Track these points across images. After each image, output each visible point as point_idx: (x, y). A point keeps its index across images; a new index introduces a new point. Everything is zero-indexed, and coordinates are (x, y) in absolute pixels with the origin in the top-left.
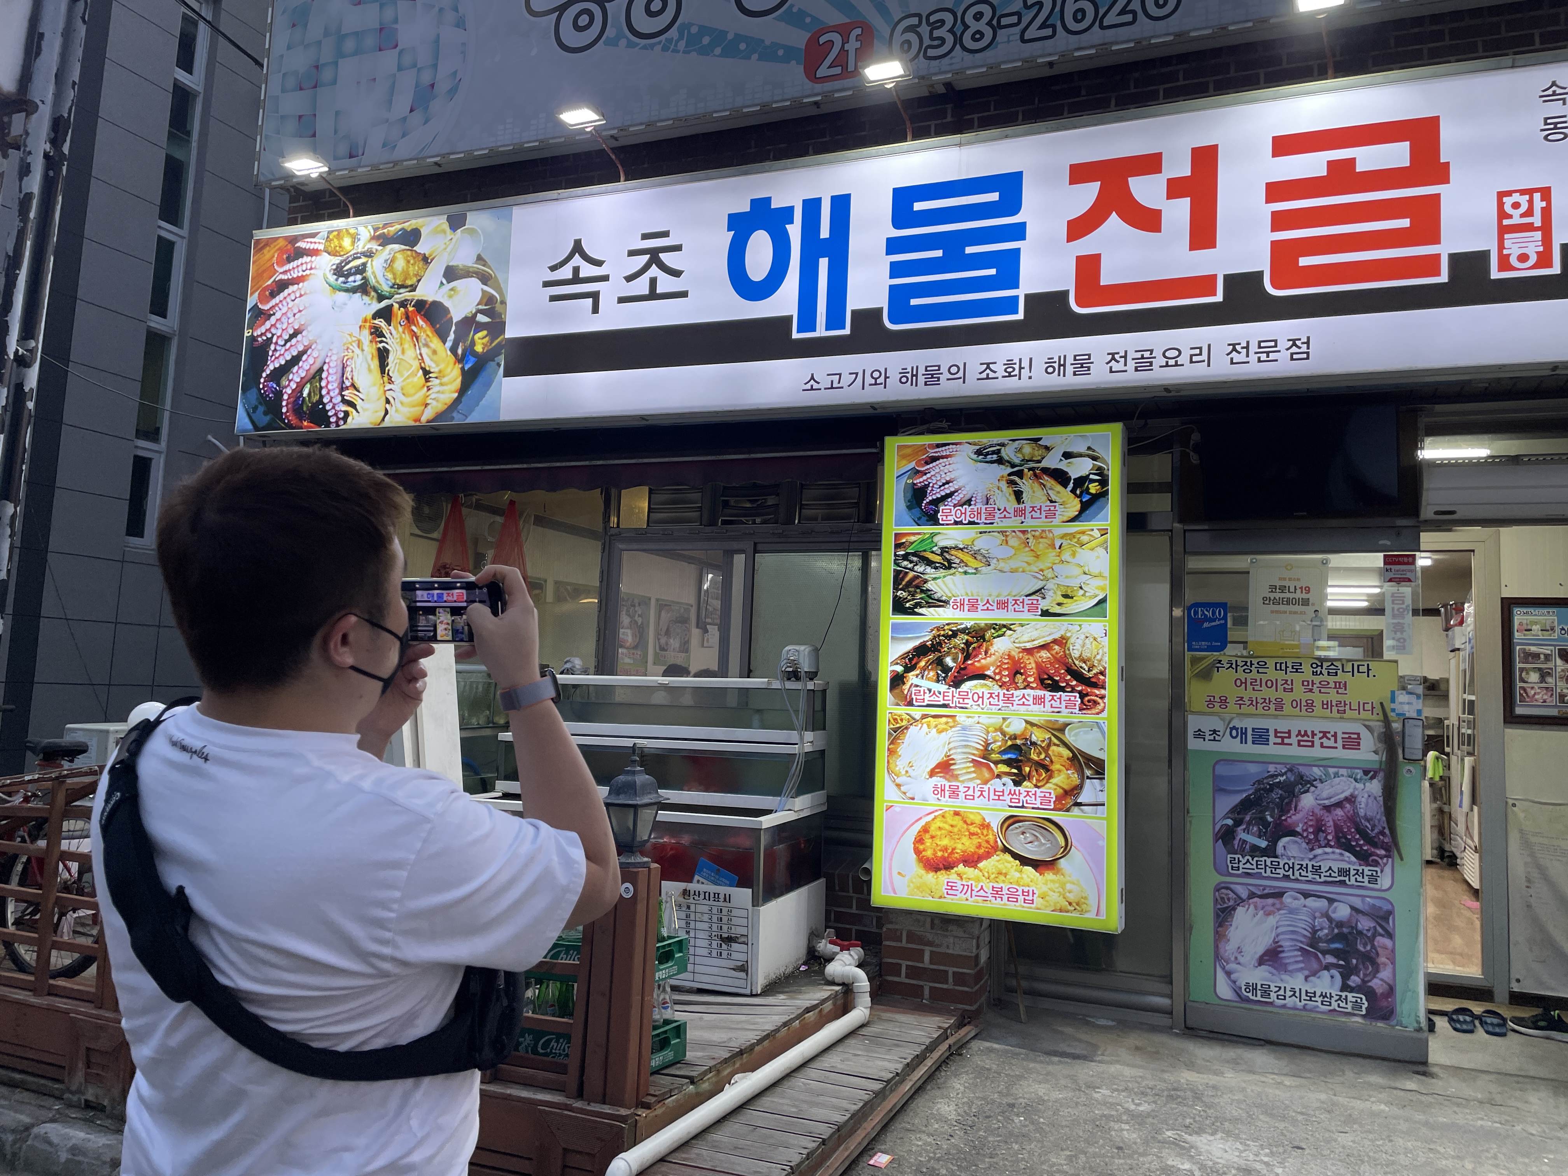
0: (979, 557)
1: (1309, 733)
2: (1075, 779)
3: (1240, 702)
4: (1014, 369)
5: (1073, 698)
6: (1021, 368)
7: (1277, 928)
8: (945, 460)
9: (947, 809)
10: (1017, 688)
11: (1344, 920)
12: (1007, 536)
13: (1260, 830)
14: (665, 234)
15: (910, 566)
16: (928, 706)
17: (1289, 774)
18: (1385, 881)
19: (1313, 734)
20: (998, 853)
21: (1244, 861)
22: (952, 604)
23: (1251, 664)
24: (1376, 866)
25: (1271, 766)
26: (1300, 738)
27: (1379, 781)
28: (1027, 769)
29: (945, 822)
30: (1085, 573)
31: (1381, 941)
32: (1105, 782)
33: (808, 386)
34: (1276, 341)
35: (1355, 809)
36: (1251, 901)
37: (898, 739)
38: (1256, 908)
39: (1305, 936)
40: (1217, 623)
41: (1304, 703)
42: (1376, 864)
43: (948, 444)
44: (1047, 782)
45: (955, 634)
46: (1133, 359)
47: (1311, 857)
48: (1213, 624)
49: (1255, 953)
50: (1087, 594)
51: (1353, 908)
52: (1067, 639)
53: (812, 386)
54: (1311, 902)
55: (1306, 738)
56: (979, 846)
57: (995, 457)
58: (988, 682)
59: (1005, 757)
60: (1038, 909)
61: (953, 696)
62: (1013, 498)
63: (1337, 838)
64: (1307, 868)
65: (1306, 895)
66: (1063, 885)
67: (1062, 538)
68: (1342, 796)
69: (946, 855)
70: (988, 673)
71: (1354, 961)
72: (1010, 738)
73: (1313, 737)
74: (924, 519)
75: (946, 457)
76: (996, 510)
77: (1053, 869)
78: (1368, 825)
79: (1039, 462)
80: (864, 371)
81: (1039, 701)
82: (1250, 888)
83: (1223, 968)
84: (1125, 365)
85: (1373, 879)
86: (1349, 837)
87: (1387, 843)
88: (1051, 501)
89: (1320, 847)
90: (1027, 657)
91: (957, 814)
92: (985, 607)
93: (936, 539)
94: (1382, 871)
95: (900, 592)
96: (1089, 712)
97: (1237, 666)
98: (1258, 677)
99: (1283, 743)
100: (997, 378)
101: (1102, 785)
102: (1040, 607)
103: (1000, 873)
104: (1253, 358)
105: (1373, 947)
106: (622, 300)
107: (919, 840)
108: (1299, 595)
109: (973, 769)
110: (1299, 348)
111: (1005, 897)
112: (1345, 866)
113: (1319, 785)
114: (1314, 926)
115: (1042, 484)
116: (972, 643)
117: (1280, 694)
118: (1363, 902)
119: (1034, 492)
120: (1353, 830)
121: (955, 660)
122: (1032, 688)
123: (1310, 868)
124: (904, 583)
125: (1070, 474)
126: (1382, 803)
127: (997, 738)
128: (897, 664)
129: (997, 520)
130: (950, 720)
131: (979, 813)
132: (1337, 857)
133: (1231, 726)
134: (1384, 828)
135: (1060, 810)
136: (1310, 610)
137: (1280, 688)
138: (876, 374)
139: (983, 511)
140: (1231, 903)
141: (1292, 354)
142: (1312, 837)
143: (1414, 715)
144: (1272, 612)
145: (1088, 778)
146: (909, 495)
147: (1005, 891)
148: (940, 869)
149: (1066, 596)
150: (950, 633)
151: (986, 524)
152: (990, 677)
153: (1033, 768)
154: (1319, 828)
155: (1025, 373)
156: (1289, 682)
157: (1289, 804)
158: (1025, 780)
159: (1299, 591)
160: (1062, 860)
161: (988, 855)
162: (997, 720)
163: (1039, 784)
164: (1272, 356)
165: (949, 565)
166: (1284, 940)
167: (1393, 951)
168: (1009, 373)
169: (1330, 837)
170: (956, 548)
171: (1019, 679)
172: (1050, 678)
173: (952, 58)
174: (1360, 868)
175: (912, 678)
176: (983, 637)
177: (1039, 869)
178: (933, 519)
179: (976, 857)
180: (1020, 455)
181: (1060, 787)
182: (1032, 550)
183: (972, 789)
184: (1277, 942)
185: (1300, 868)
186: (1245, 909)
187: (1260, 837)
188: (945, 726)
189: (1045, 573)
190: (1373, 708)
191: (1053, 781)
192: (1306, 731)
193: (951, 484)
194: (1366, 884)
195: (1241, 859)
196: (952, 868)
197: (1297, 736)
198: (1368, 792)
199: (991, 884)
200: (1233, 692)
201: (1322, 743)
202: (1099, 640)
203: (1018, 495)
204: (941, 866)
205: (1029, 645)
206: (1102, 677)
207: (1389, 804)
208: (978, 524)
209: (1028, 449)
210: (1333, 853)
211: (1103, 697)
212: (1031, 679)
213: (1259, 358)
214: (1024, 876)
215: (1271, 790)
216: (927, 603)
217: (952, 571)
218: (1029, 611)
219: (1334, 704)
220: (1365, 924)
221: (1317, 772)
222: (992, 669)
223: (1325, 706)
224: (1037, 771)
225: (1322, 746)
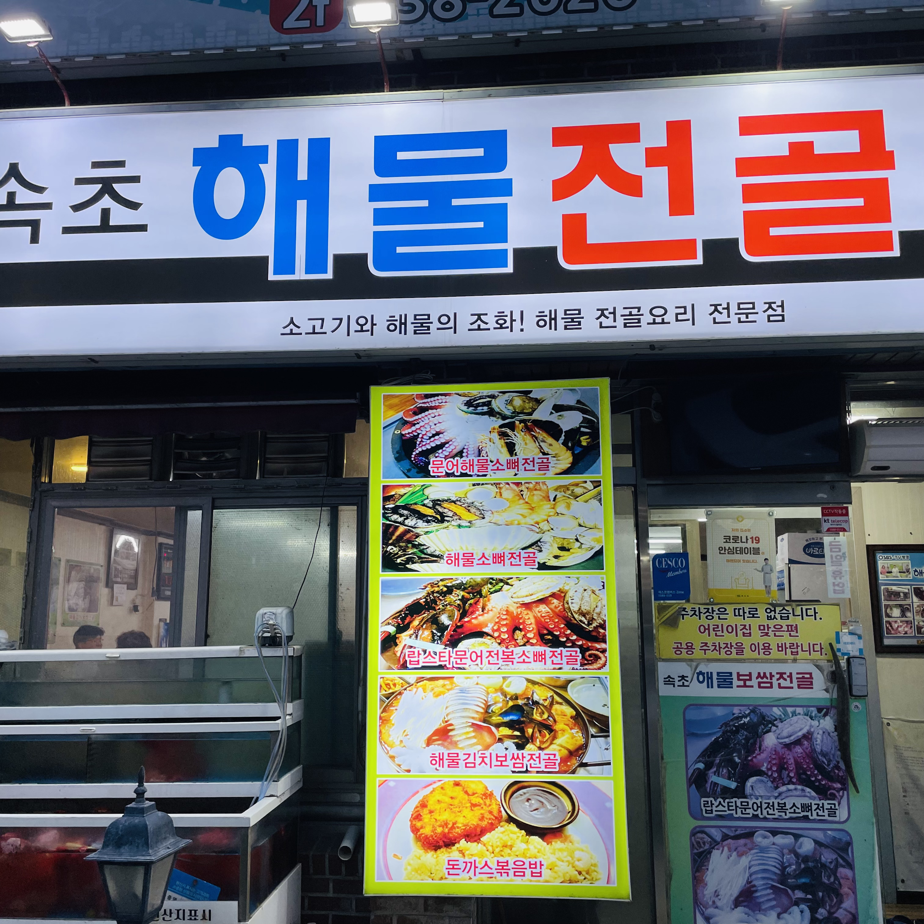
0: (473, 510)
1: (768, 676)
2: (580, 739)
3: (705, 648)
4: (505, 321)
5: (574, 654)
6: (512, 320)
7: (750, 868)
8: (435, 411)
9: (446, 780)
10: (516, 645)
11: (810, 854)
12: (500, 488)
13: (729, 772)
14: (121, 164)
15: (400, 519)
16: (424, 668)
17: (752, 715)
18: (842, 814)
19: (772, 676)
20: (502, 824)
21: (716, 804)
22: (446, 559)
23: (713, 611)
24: (834, 800)
25: (736, 708)
26: (760, 680)
27: (831, 718)
28: (530, 731)
29: (445, 795)
30: (580, 525)
31: (843, 871)
32: (610, 739)
33: (287, 330)
34: (753, 303)
35: (812, 745)
36: (725, 843)
37: (391, 705)
38: (730, 850)
39: (775, 874)
40: (680, 572)
41: (761, 647)
42: (833, 797)
43: (437, 395)
44: (551, 743)
45: (450, 590)
46: (622, 316)
47: (776, 794)
48: (677, 573)
49: (731, 895)
50: (583, 546)
51: (816, 842)
52: (566, 593)
53: (291, 330)
54: (780, 840)
55: (765, 680)
56: (482, 818)
57: (485, 409)
58: (486, 640)
59: (507, 719)
60: (547, 882)
61: (450, 657)
62: (505, 450)
63: (798, 775)
64: (773, 806)
65: (774, 832)
66: (571, 854)
67: (556, 490)
68: (800, 734)
69: (446, 830)
70: (485, 630)
71: (821, 894)
72: (511, 699)
73: (771, 679)
74: (414, 471)
75: (435, 408)
76: (489, 463)
77: (561, 836)
78: (824, 760)
79: (530, 414)
80: (349, 317)
81: (540, 657)
82: (724, 830)
83: (702, 914)
84: (615, 321)
85: (832, 812)
86: (809, 773)
87: (842, 776)
88: (544, 454)
89: (784, 784)
90: (526, 612)
91: (457, 784)
92: (481, 562)
93: (427, 492)
94: (839, 804)
95: (390, 547)
96: (591, 667)
97: (700, 613)
98: (720, 623)
99: (745, 686)
100: (489, 329)
101: (608, 743)
102: (537, 560)
103: (505, 846)
104: (734, 319)
105: (836, 878)
106: (67, 230)
107: (417, 817)
108: (750, 545)
109: (473, 734)
110: (775, 310)
111: (511, 872)
112: (806, 801)
113: (780, 725)
114: (783, 863)
115: (534, 436)
116: (469, 600)
117: (741, 638)
118: (825, 835)
119: (526, 444)
120: (812, 766)
121: (451, 617)
122: (532, 645)
123: (776, 806)
124: (394, 538)
125: (562, 426)
126: (836, 738)
127: (498, 699)
128: (389, 624)
129: (490, 472)
130: (447, 682)
131: (480, 782)
132: (798, 793)
133: (698, 671)
134: (838, 762)
135: (565, 772)
136: (760, 559)
137: (740, 633)
138: (362, 321)
139: (476, 462)
140: (707, 847)
141: (769, 316)
142: (776, 775)
143: (857, 654)
144: (728, 561)
145: (593, 736)
146: (397, 447)
147: (511, 865)
148: (439, 847)
149: (562, 549)
150: (445, 589)
151: (478, 476)
152: (488, 634)
153: (536, 730)
154: (782, 766)
155: (517, 325)
156: (747, 627)
157: (755, 743)
158: (528, 742)
159: (750, 541)
160: (569, 826)
161: (491, 827)
162: (496, 680)
163: (543, 746)
164: (751, 317)
165: (442, 519)
166: (756, 879)
167: (854, 881)
168: (501, 325)
169: (792, 775)
170: (449, 501)
171: (519, 635)
172: (550, 633)
173: (422, 24)
174: (820, 803)
175: (405, 638)
176: (480, 593)
177: (546, 838)
178: (424, 472)
179: (479, 830)
180: (511, 408)
181: (564, 747)
182: (527, 503)
183: (472, 756)
184: (751, 882)
185: (768, 807)
186: (720, 851)
187: (729, 779)
188: (442, 689)
189: (541, 525)
190: (821, 649)
191: (556, 741)
192: (765, 673)
193: (441, 435)
194: (827, 817)
195: (714, 802)
196: (453, 844)
197: (757, 678)
198: (822, 729)
199: (496, 859)
200: (698, 639)
201: (779, 684)
202: (597, 592)
203: (511, 448)
204: (441, 843)
205: (528, 600)
206: (602, 631)
207: (844, 739)
208: (471, 476)
209: (518, 402)
210: (796, 789)
211: (604, 651)
212: (530, 635)
213: (739, 319)
214: (531, 847)
215: (737, 731)
216: (420, 558)
217: (446, 524)
218: (526, 564)
219: (788, 646)
220: (827, 857)
221: (777, 711)
222: (490, 625)
223: (780, 649)
224: (540, 732)
225: (780, 686)
